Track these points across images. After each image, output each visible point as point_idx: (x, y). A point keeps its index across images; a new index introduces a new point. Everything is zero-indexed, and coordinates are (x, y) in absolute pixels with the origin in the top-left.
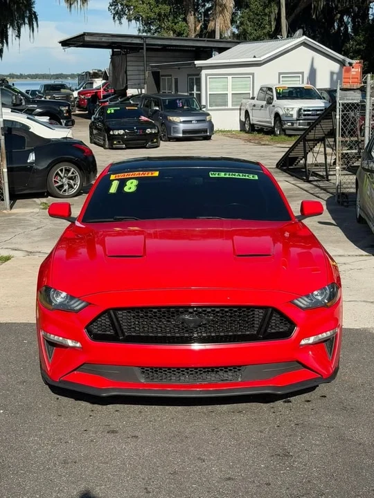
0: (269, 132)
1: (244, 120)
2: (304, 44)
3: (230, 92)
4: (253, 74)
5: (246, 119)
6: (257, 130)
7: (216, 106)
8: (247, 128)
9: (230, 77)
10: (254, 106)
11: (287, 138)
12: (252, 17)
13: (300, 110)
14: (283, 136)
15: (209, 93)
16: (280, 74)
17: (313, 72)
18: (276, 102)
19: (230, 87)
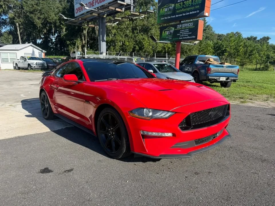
0: (26, 69)
1: (15, 66)
2: (31, 46)
3: (9, 58)
4: (16, 53)
5: (16, 65)
6: (21, 69)
7: (5, 62)
8: (17, 68)
9: (9, 54)
10: (19, 62)
11: (34, 71)
12: (5, 39)
13: (36, 63)
14: (32, 70)
15: (2, 58)
16: (25, 53)
17: (33, 52)
18: (27, 60)
19: (9, 56)
